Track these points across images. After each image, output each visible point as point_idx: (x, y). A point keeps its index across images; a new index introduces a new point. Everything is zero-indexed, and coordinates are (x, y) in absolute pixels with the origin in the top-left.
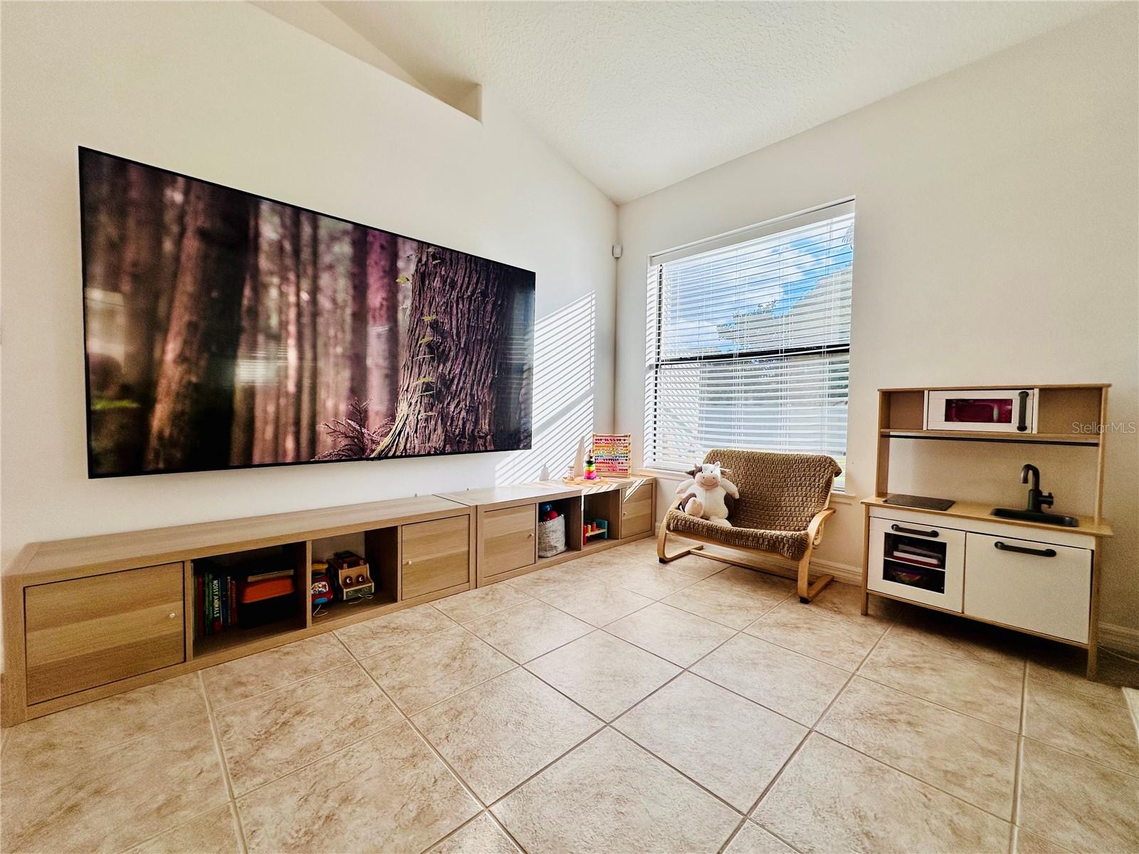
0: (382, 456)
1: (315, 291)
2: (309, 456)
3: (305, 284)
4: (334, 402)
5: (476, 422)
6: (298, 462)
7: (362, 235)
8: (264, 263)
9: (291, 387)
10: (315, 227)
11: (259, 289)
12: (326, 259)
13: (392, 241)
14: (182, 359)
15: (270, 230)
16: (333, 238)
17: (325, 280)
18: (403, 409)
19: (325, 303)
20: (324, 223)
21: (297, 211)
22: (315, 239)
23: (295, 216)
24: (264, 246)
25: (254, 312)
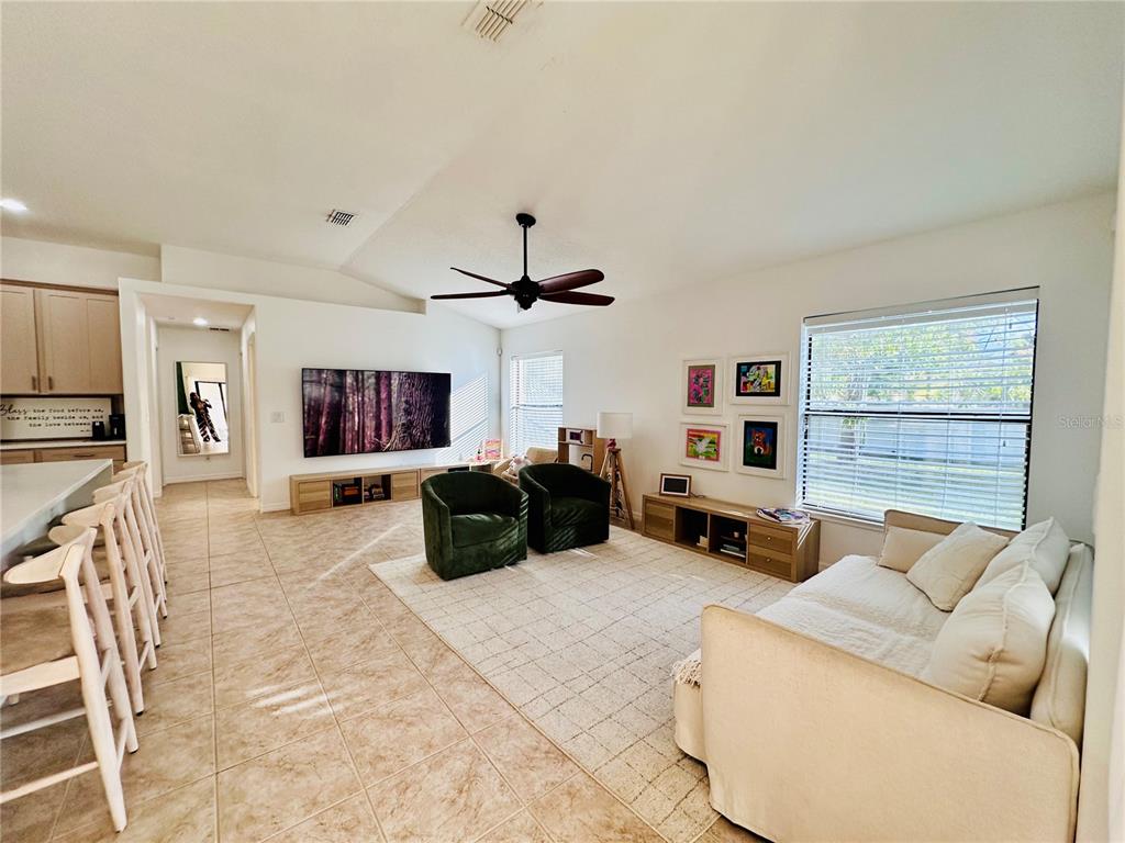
0: (387, 450)
1: (363, 396)
2: (362, 450)
3: (360, 395)
4: (370, 433)
5: (424, 437)
6: (359, 453)
7: (378, 374)
8: (348, 391)
9: (356, 428)
10: (363, 375)
11: (347, 398)
12: (366, 385)
13: (389, 374)
14: (326, 422)
15: (349, 380)
16: (369, 378)
17: (366, 391)
18: (394, 434)
19: (366, 399)
20: (366, 373)
21: (357, 371)
22: (363, 379)
23: (357, 373)
24: (348, 385)
25: (345, 406)
